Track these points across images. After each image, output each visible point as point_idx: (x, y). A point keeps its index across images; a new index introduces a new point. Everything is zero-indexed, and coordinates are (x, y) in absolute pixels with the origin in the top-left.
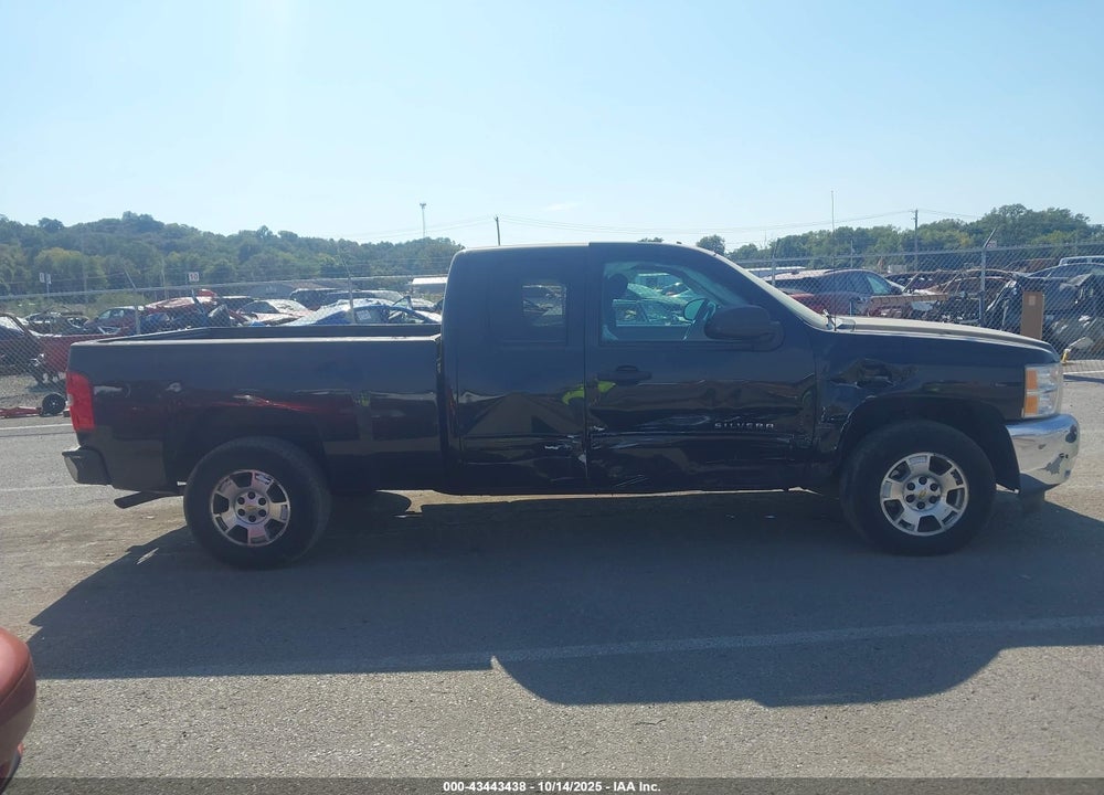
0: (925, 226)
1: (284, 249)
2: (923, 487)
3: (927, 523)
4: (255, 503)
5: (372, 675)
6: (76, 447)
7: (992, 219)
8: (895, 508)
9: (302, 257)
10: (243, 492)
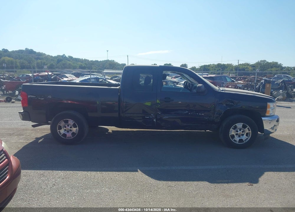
0: (240, 64)
1: (69, 61)
2: (240, 132)
3: (241, 140)
4: (69, 128)
5: (101, 172)
6: (22, 111)
7: (258, 64)
8: (233, 136)
9: (74, 63)
10: (66, 125)
